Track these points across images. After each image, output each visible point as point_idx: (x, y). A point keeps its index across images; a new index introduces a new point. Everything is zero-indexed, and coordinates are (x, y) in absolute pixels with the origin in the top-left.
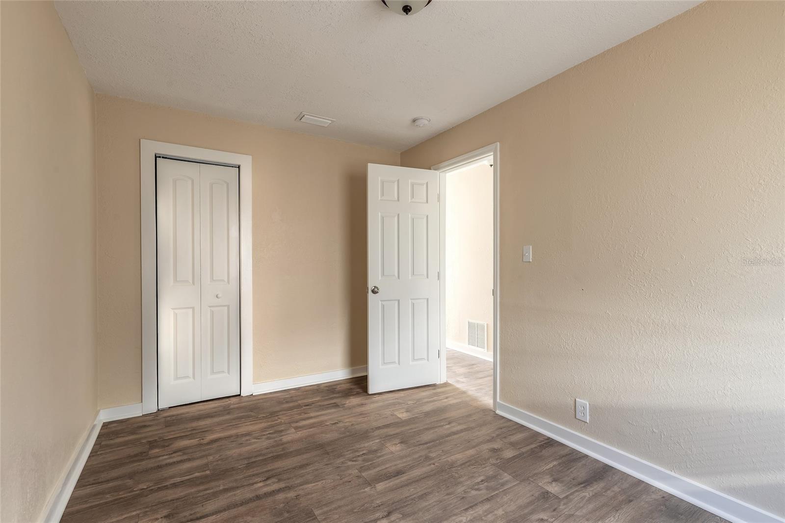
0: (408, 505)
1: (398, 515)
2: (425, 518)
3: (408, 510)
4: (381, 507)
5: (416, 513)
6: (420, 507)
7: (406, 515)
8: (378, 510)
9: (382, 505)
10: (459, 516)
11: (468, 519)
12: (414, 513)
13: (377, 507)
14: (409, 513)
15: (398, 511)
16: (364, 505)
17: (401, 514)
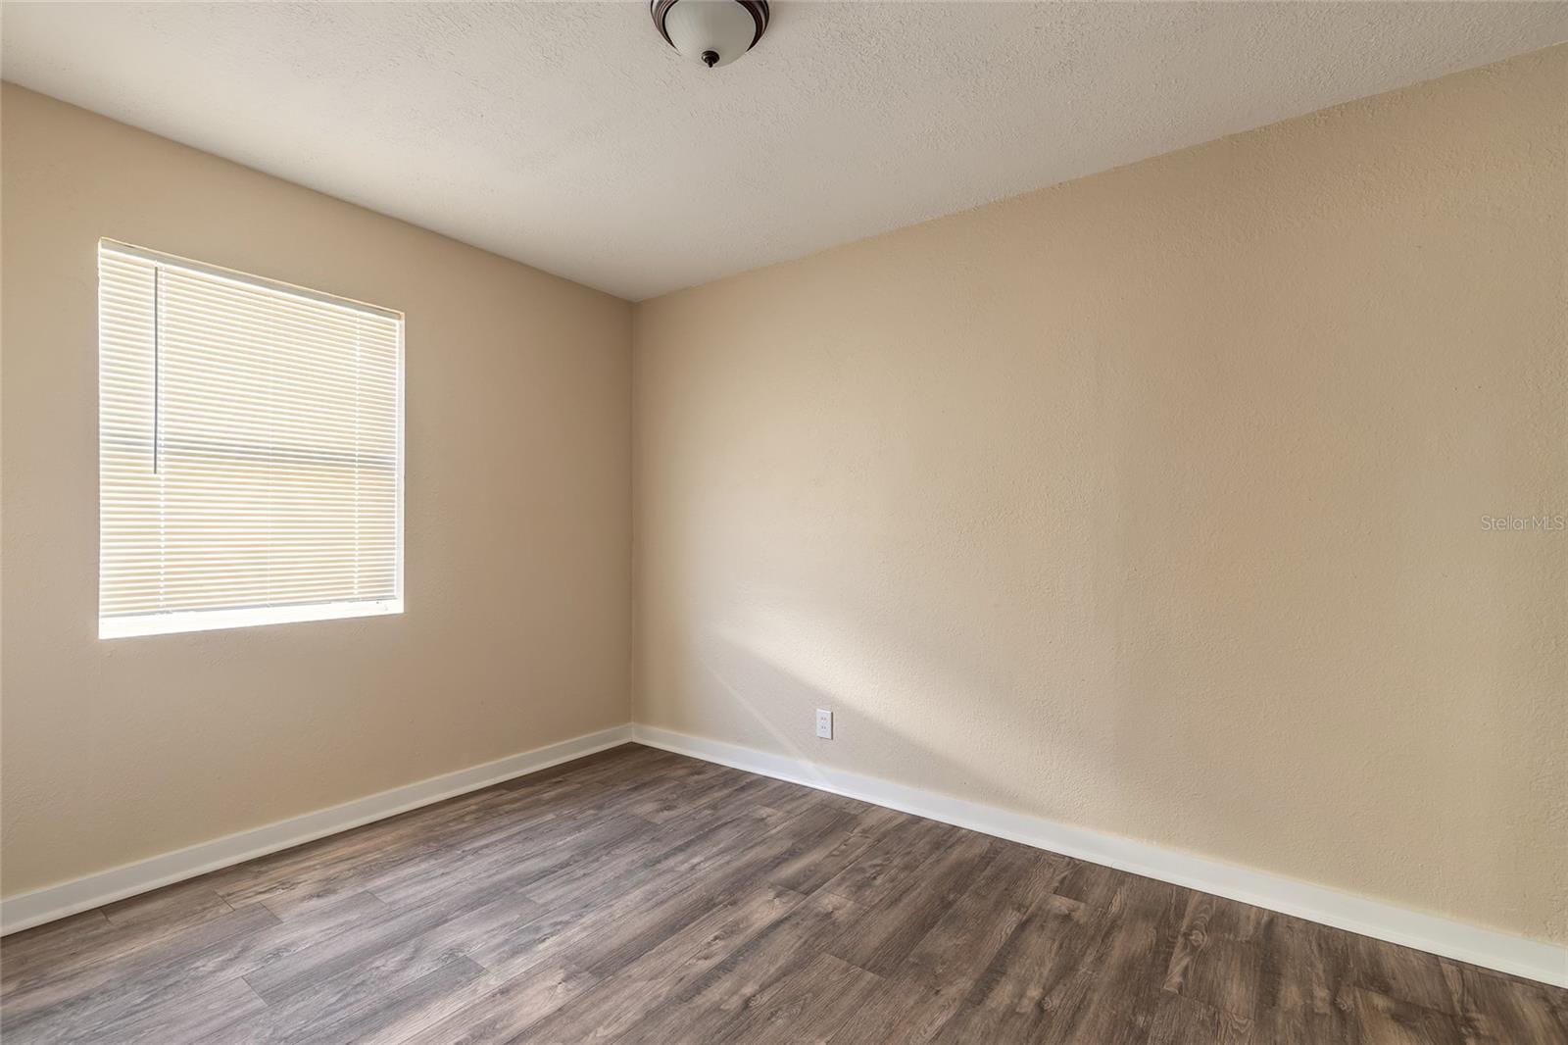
0: (719, 1031)
1: (727, 1007)
2: (677, 1014)
3: (714, 1020)
4: (767, 1013)
5: (697, 1019)
6: (691, 1033)
7: (714, 1010)
8: (770, 1006)
9: (769, 1019)
10: (610, 1036)
11: (591, 1035)
12: (700, 1018)
13: (776, 1012)
14: (711, 1017)
15: (732, 1014)
16: (802, 1009)
17: (725, 1011)
